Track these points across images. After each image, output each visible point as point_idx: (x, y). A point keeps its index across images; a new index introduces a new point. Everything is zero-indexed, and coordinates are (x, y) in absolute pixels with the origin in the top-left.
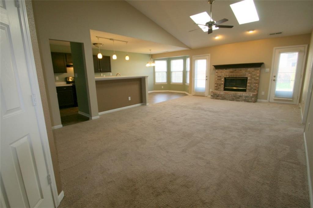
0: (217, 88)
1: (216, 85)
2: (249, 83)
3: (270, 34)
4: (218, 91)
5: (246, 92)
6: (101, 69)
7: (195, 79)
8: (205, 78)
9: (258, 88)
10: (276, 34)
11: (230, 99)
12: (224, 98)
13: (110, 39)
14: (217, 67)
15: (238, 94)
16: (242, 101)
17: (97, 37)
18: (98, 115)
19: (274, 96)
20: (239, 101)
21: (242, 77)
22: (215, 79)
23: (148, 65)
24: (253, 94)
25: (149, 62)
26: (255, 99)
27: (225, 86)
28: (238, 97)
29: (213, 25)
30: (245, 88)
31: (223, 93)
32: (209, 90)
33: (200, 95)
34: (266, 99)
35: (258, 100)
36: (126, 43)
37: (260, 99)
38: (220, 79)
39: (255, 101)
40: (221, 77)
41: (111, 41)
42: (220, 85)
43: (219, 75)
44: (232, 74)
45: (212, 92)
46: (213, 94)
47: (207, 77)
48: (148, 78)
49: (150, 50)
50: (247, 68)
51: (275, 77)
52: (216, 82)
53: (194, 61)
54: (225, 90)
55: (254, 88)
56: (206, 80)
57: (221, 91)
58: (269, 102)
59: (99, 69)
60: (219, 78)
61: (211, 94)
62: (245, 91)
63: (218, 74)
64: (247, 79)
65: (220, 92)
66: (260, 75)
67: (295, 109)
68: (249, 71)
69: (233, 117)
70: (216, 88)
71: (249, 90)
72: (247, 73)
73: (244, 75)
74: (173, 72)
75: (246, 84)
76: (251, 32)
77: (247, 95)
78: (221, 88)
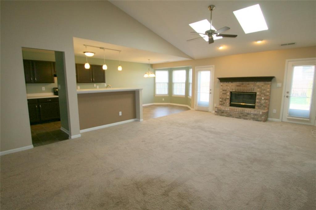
0: (222, 103)
1: (221, 100)
2: (258, 99)
3: (282, 45)
4: (224, 107)
5: (255, 109)
6: (94, 80)
7: (198, 92)
8: (208, 92)
9: (269, 104)
10: (289, 44)
11: (237, 116)
12: (229, 115)
13: (101, 48)
14: (222, 80)
15: (245, 111)
16: (250, 119)
17: (84, 45)
18: (79, 133)
19: (287, 115)
20: (247, 119)
21: (250, 91)
22: (220, 93)
23: (146, 76)
24: (262, 112)
25: (147, 73)
26: (265, 118)
27: (231, 101)
28: (246, 114)
29: (213, 33)
30: (254, 105)
31: (228, 110)
32: (213, 105)
33: (203, 110)
34: (279, 118)
35: (269, 119)
36: (118, 52)
37: (271, 117)
38: (225, 94)
39: (266, 120)
40: (226, 90)
41: (101, 49)
42: (225, 100)
43: (224, 89)
44: (239, 88)
45: (216, 107)
46: (217, 109)
47: (211, 90)
48: (143, 90)
49: (149, 60)
50: (255, 82)
51: (288, 93)
52: (221, 97)
53: (197, 72)
54: (231, 105)
55: (264, 105)
56: (210, 93)
57: (226, 106)
58: (282, 121)
59: (91, 80)
60: (224, 92)
61: (215, 109)
62: (253, 107)
63: (223, 87)
64: (256, 94)
65: (225, 108)
66: (270, 91)
67: (312, 132)
68: (258, 86)
69: (237, 141)
70: (220, 103)
71: (258, 106)
72: (256, 88)
73: (252, 90)
74: (175, 83)
75: (255, 100)
76: (259, 42)
77: (256, 113)
78: (227, 103)
